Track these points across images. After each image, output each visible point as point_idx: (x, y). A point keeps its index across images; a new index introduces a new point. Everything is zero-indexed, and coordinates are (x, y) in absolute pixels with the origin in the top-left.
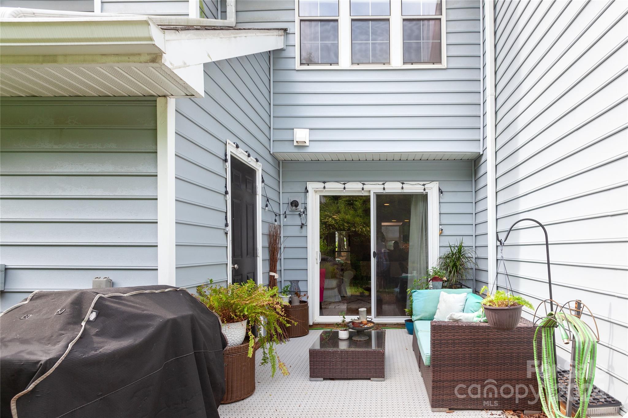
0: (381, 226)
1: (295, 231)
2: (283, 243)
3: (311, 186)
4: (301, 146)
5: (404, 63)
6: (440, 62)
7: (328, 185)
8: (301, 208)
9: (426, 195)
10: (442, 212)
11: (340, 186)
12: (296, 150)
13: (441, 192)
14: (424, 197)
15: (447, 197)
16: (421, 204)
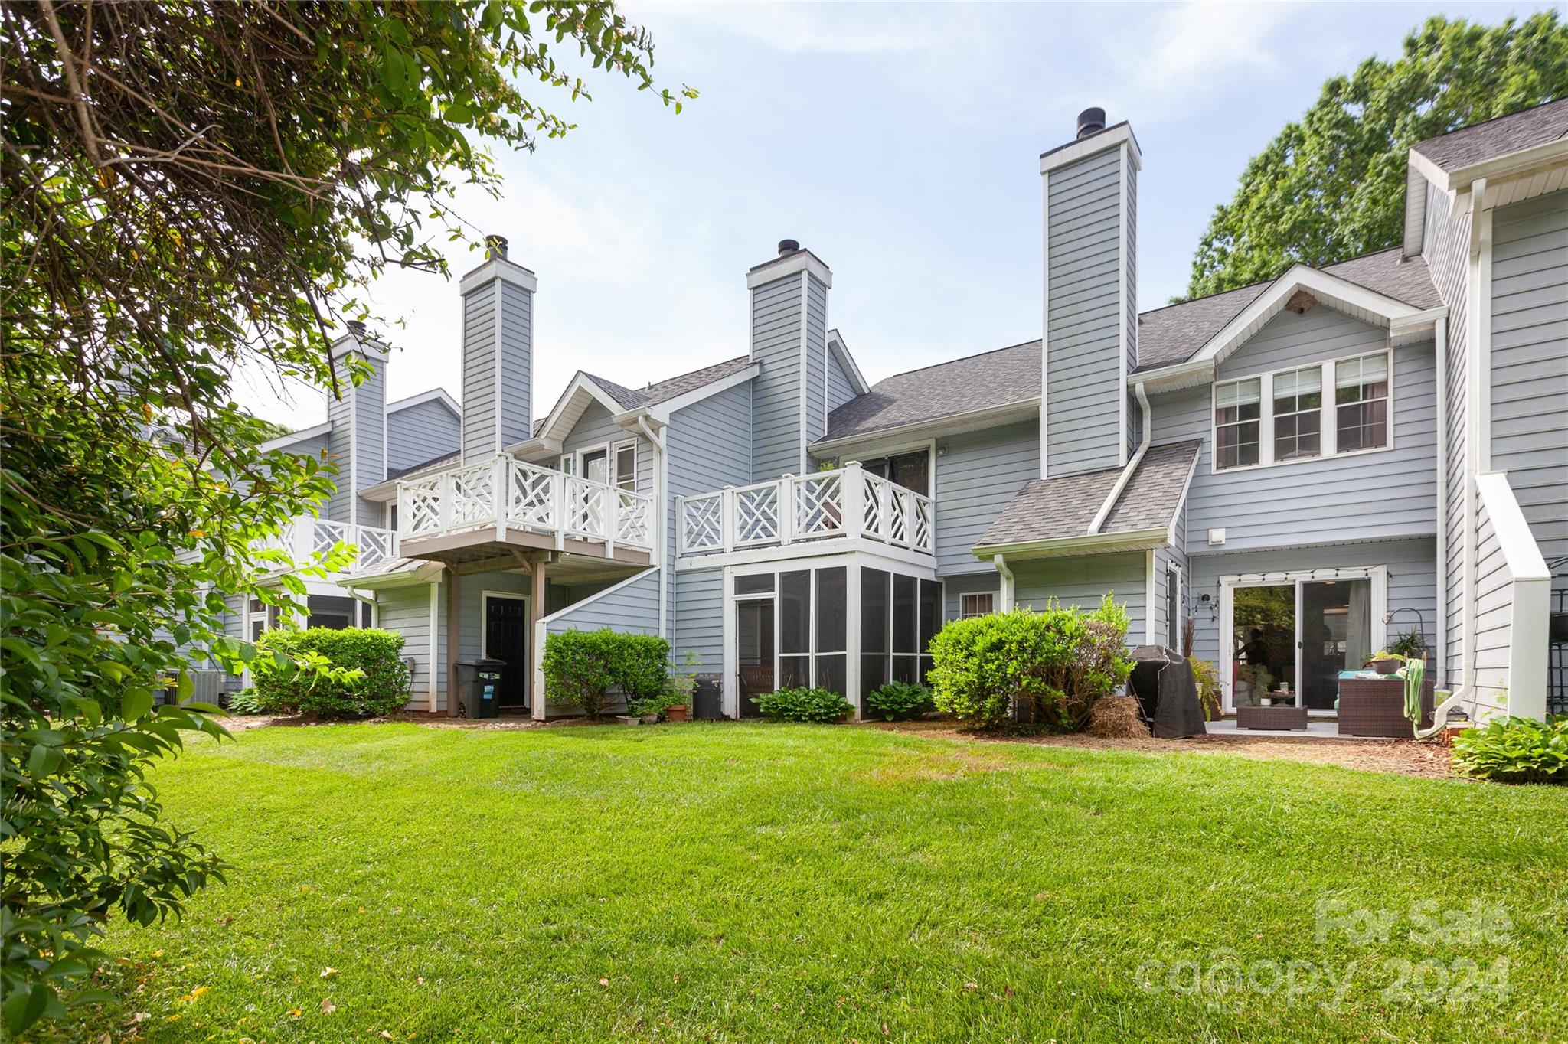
0: (1324, 615)
1: (1207, 624)
2: (1195, 636)
3: (1223, 580)
4: (1218, 545)
5: (1338, 451)
6: (1385, 444)
7: (1243, 577)
8: (1212, 602)
9: (1369, 581)
10: (1391, 597)
11: (1259, 577)
12: (1211, 549)
13: (1389, 575)
14: (1366, 583)
15: (1397, 581)
16: (1363, 591)
